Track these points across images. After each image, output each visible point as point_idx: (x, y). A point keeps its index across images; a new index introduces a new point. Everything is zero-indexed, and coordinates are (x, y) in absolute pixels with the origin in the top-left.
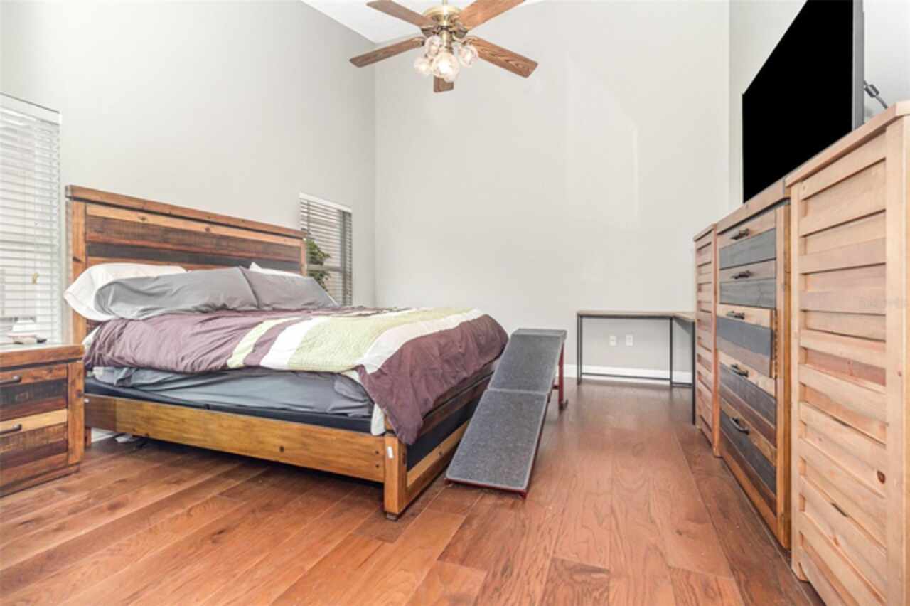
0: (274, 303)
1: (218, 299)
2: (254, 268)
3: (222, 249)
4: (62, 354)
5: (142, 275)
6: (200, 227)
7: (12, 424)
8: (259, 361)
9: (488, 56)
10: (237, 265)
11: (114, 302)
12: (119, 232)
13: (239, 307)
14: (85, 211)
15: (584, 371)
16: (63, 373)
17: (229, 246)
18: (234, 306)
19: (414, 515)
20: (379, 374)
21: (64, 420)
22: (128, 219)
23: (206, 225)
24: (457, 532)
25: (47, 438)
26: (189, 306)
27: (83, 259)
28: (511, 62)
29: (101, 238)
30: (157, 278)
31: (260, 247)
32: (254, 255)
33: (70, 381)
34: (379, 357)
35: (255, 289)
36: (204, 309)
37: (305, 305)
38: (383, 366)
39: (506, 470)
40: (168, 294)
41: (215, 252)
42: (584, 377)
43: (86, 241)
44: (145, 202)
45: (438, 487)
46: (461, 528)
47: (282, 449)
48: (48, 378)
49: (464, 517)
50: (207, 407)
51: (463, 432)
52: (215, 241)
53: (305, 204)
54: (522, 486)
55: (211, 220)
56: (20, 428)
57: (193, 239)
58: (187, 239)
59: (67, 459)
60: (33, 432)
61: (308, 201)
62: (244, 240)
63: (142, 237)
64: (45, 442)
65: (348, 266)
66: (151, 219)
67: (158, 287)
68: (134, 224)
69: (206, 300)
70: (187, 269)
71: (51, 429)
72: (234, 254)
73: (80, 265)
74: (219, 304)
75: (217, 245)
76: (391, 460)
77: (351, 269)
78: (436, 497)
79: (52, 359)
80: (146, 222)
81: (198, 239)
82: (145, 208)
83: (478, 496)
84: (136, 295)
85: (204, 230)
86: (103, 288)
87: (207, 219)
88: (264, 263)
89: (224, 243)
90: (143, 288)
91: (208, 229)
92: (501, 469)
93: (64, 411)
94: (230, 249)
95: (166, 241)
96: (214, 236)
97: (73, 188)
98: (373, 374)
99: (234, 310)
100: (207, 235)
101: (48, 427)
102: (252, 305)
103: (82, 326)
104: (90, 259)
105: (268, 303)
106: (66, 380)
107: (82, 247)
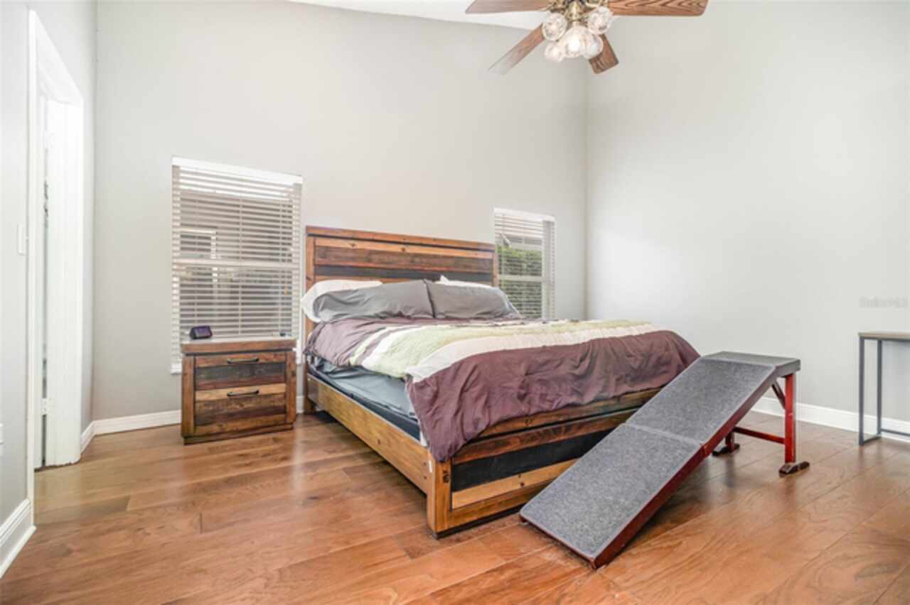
0: (447, 312)
1: (395, 309)
2: (444, 281)
3: (415, 265)
4: (283, 345)
5: (346, 288)
6: (397, 248)
7: (253, 389)
8: (361, 361)
9: (636, 9)
10: (422, 278)
11: (323, 309)
12: (336, 257)
13: (413, 314)
14: (314, 243)
15: (884, 426)
16: (283, 358)
17: (422, 263)
18: (409, 313)
19: (458, 540)
20: (423, 384)
21: (284, 391)
22: (342, 246)
23: (402, 246)
24: (481, 574)
25: (273, 401)
26: (371, 313)
27: (312, 277)
28: (669, 5)
29: (324, 262)
30: (356, 291)
31: (450, 262)
32: (444, 269)
33: (288, 363)
34: (429, 367)
35: (433, 299)
36: (382, 315)
37: (480, 314)
38: (431, 377)
39: (586, 527)
40: (361, 303)
41: (410, 268)
42: (884, 435)
43: (315, 265)
44: (354, 232)
45: (510, 521)
46: (488, 572)
47: (379, 442)
48: (275, 360)
49: (504, 563)
50: (352, 396)
51: (562, 470)
52: (409, 258)
53: (500, 218)
54: (592, 552)
55: (407, 241)
56: (257, 392)
57: (392, 258)
58: (386, 258)
59: (285, 419)
60: (266, 396)
61: (504, 215)
62: (435, 257)
63: (353, 259)
64: (272, 404)
65: (551, 276)
66: (359, 245)
67: (353, 298)
68: (347, 250)
69: (385, 308)
70: (384, 282)
71: (276, 396)
72: (426, 268)
73: (310, 282)
74: (396, 312)
75: (412, 262)
76: (431, 474)
77: (554, 278)
78: (497, 530)
79: (276, 348)
80: (355, 247)
81: (395, 258)
82: (355, 237)
83: (543, 546)
84: (338, 304)
85: (400, 250)
86: (318, 298)
87: (402, 241)
88: (452, 276)
89: (417, 260)
90: (345, 298)
91: (404, 250)
92: (581, 523)
93: (283, 385)
94: (423, 264)
95: (370, 261)
96: (409, 254)
97: (308, 228)
98: (416, 384)
99: (409, 317)
100: (403, 254)
101: (274, 394)
102: (427, 313)
103: (311, 326)
104: (317, 277)
105: (442, 311)
106: (285, 363)
107: (312, 269)
